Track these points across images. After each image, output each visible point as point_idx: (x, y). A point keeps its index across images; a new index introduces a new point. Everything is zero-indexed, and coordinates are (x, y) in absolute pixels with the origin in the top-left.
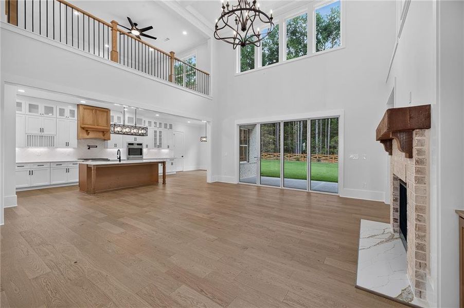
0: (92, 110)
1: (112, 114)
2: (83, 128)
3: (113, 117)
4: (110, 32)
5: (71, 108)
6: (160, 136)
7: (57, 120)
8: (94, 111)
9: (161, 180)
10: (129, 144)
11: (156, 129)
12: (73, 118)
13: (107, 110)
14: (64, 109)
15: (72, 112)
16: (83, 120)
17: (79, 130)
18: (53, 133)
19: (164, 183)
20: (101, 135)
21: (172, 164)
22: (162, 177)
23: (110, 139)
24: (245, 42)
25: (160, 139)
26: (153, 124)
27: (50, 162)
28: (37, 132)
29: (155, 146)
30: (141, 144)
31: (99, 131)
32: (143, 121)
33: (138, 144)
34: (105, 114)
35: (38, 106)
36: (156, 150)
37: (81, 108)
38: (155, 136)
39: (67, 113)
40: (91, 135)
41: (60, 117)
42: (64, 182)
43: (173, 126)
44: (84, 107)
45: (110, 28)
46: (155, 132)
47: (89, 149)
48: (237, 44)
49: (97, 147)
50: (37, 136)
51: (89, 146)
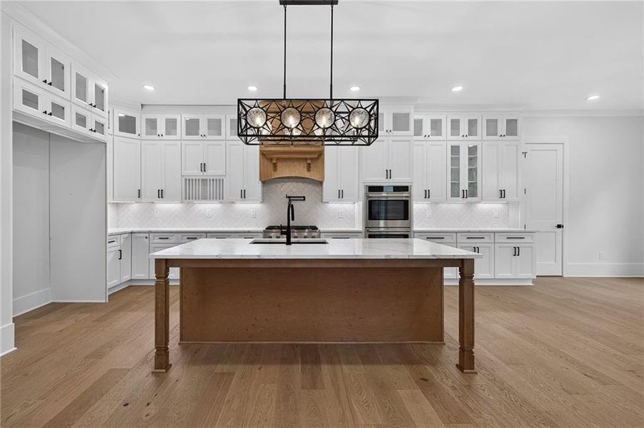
2: (265, 155)
6: (472, 160)
7: (228, 143)
11: (455, 141)
18: (220, 173)
20: (301, 169)
21: (517, 252)
25: (472, 172)
26: (446, 127)
28: (197, 173)
29: (455, 194)
30: (405, 189)
31: (298, 160)
33: (397, 189)
35: (198, 120)
36: (459, 206)
38: (455, 160)
40: (283, 170)
41: (232, 138)
43: (520, 126)
46: (455, 150)
49: (304, 200)
50: (199, 180)
51: (289, 197)
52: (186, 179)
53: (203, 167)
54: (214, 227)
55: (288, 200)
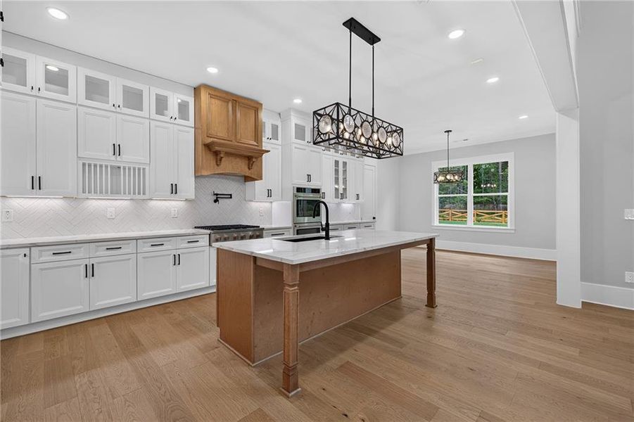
0: (227, 101)
6: (345, 173)
7: (153, 123)
8: (230, 104)
10: (299, 190)
11: (337, 156)
13: (254, 104)
14: (166, 98)
16: (209, 126)
17: (197, 152)
18: (142, 158)
20: (244, 166)
23: (261, 178)
25: (345, 181)
27: (136, 239)
28: (107, 156)
29: (337, 196)
30: (318, 191)
31: (240, 156)
33: (313, 191)
34: (252, 112)
35: (107, 83)
38: (337, 172)
39: (173, 109)
40: (225, 166)
41: (159, 117)
44: (210, 91)
46: (337, 163)
47: (216, 201)
49: (231, 198)
50: (106, 167)
51: (217, 195)
52: (84, 164)
53: (117, 150)
54: (119, 232)
55: (215, 197)
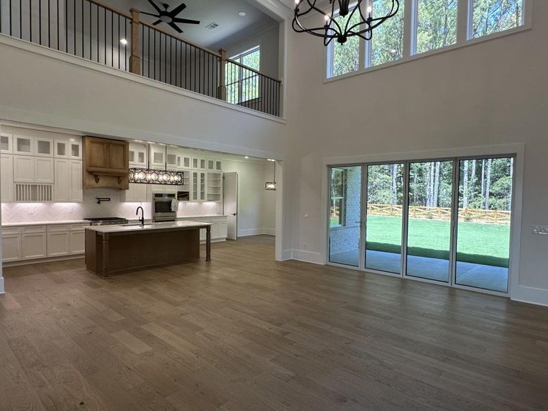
0: (103, 144)
1: (131, 148)
2: (91, 173)
3: (133, 153)
4: (129, 26)
5: (73, 141)
6: (203, 181)
7: (56, 160)
8: (105, 145)
9: (203, 254)
10: (156, 195)
11: (195, 170)
12: (76, 157)
13: (123, 143)
14: (64, 145)
15: (75, 148)
16: (90, 159)
17: (85, 175)
18: (49, 181)
19: (208, 258)
20: (114, 182)
22: (205, 248)
23: (128, 189)
24: (346, 33)
25: (203, 186)
26: (191, 163)
27: (47, 225)
28: (29, 180)
29: (195, 198)
30: (173, 195)
31: (113, 177)
32: (177, 158)
33: (169, 195)
34: (121, 148)
35: (29, 140)
36: (196, 203)
37: (87, 141)
38: (195, 181)
39: (68, 150)
40: (102, 182)
41: (59, 156)
42: (65, 253)
43: (222, 165)
44: (91, 139)
45: (129, 21)
46: (195, 175)
47: (99, 203)
48: (332, 37)
49: (109, 200)
50: (29, 186)
51: (100, 198)
52: (17, 185)
54: (36, 221)
55: (98, 200)
